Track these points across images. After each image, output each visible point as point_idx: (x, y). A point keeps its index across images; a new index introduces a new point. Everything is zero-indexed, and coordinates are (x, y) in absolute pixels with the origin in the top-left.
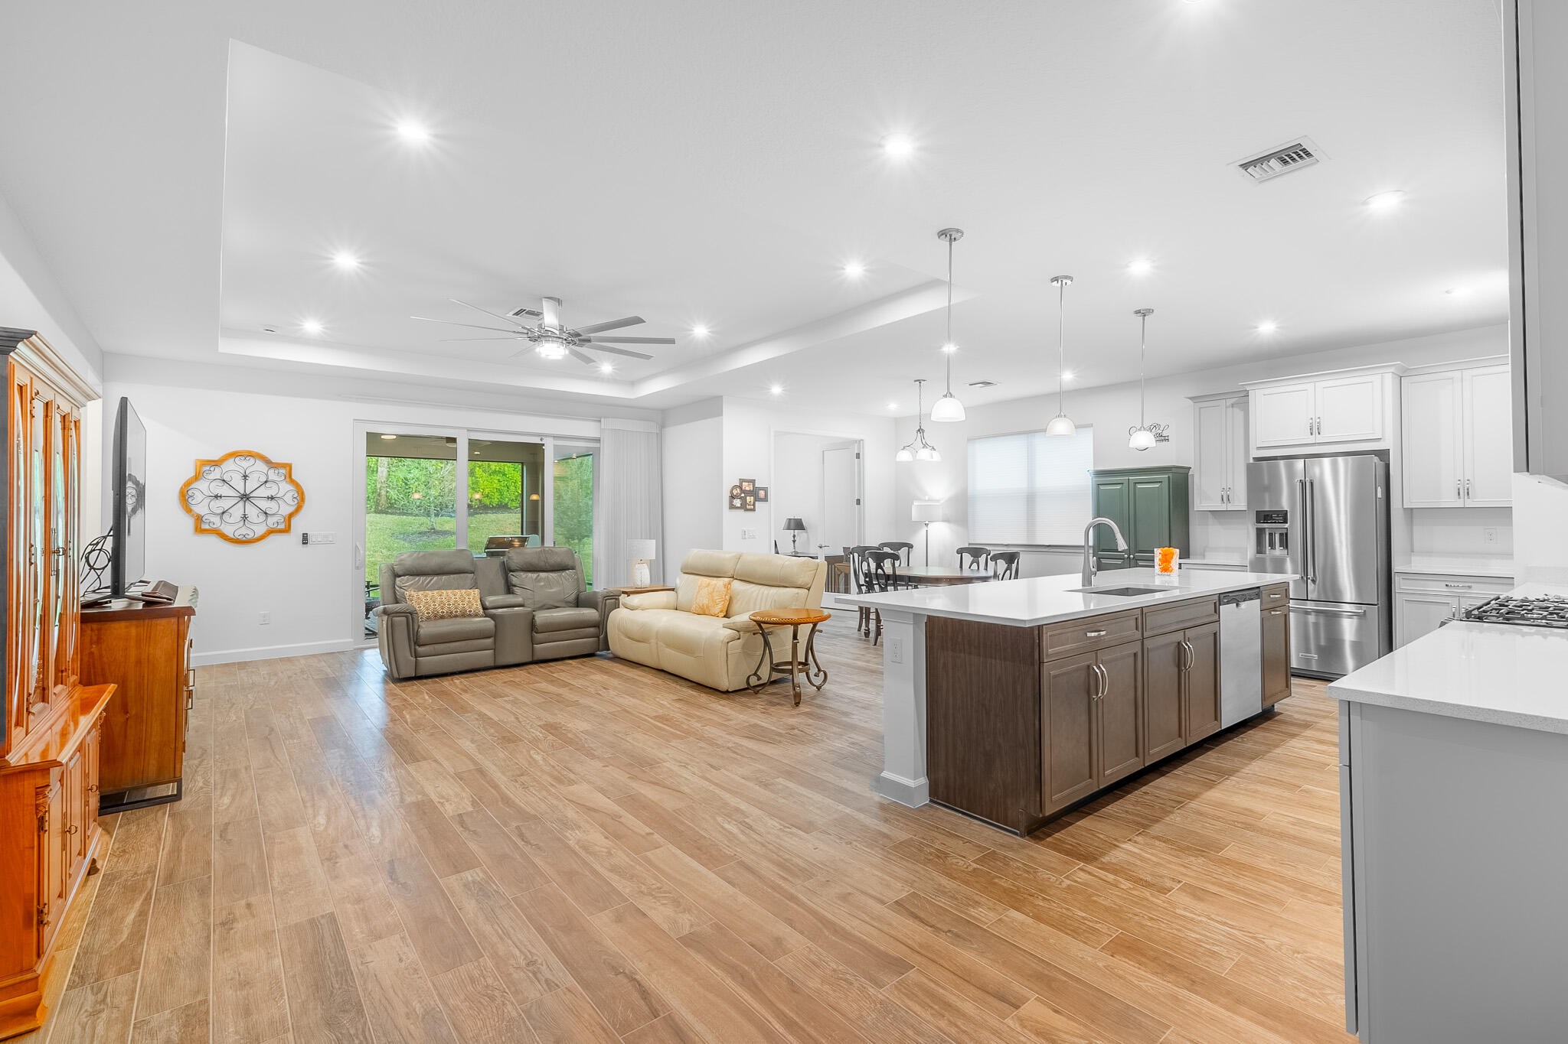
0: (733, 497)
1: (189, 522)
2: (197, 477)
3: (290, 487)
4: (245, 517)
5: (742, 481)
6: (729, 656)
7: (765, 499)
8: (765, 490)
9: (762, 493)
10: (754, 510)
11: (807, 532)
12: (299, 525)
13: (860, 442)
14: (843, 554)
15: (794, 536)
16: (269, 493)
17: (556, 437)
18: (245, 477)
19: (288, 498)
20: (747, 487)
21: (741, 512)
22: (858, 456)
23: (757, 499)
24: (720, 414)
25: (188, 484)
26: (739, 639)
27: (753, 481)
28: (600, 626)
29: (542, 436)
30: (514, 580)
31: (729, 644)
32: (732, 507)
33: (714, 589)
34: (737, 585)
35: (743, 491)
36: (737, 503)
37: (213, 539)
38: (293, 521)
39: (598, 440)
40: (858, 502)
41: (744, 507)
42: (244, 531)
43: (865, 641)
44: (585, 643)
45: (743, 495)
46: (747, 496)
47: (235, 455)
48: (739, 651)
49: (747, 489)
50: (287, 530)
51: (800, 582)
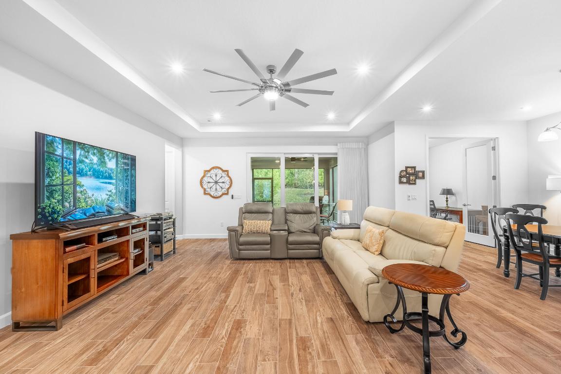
0: (401, 177)
1: (202, 191)
2: (204, 176)
3: (228, 178)
4: (216, 189)
5: (407, 168)
6: (369, 295)
7: (423, 177)
8: (423, 172)
9: (420, 175)
10: (415, 184)
11: (456, 196)
12: (231, 192)
13: (495, 140)
14: (482, 210)
15: (447, 198)
16: (223, 181)
17: (319, 154)
18: (216, 176)
19: (228, 182)
20: (410, 170)
21: (407, 186)
22: (494, 149)
23: (417, 177)
24: (393, 131)
25: (202, 178)
26: (378, 282)
27: (414, 168)
28: (320, 244)
29: (313, 154)
30: (288, 218)
31: (370, 286)
32: (401, 182)
33: (373, 234)
34: (390, 233)
35: (407, 173)
36: (404, 180)
37: (208, 197)
38: (229, 190)
39: (336, 154)
40: (494, 178)
41: (409, 182)
42: (216, 194)
43: (505, 280)
44: (313, 252)
45: (408, 175)
46: (410, 176)
47: (213, 168)
48: (378, 292)
49: (411, 172)
50: (227, 194)
51: (437, 240)
